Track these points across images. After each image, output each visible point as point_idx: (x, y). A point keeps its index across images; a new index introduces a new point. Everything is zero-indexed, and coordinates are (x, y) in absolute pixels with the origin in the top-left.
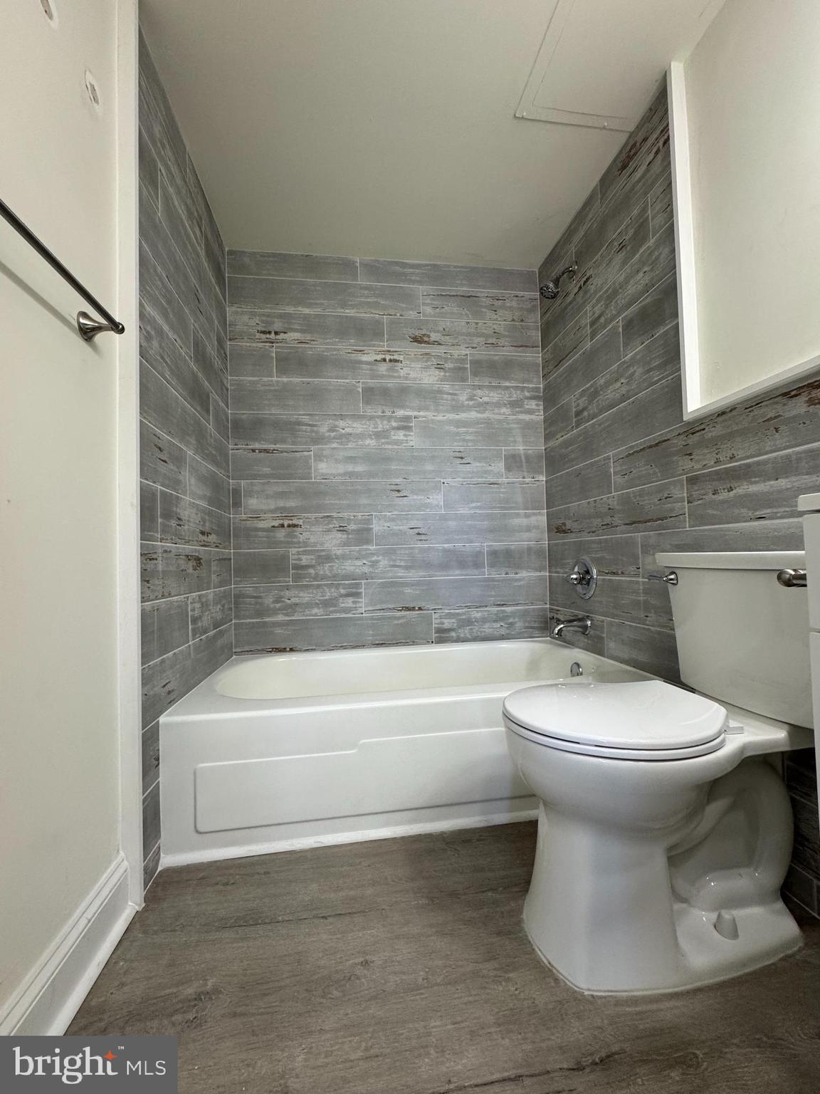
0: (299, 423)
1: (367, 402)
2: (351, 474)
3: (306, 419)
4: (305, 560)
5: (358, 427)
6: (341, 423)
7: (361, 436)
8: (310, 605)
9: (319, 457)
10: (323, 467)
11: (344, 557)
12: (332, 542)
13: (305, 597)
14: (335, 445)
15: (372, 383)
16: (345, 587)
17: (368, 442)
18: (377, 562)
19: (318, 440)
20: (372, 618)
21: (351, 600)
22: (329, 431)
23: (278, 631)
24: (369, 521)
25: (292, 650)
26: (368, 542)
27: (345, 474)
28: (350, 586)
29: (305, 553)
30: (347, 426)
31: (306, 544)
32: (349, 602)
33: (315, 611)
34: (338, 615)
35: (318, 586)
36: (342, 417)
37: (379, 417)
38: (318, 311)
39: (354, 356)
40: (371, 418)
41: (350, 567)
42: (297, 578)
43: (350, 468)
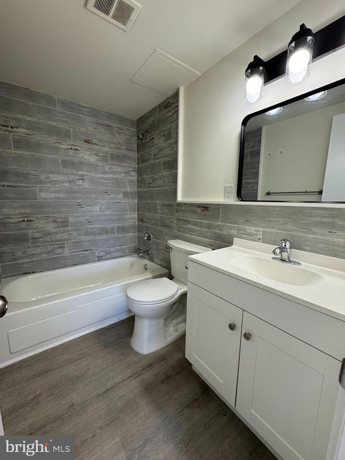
0: (29, 174)
1: (64, 167)
2: (58, 198)
3: (33, 172)
4: (37, 235)
5: (60, 178)
6: (52, 175)
7: (62, 182)
8: (41, 254)
9: (41, 190)
10: (44, 195)
11: (56, 233)
12: (50, 227)
13: (38, 250)
14: (48, 185)
15: (65, 158)
16: (57, 245)
17: (65, 184)
18: (72, 234)
19: (40, 182)
20: (70, 256)
21: (61, 249)
22: (46, 178)
23: (26, 265)
24: (67, 218)
25: (33, 272)
26: (67, 226)
27: (55, 198)
28: (60, 244)
29: (37, 232)
30: (54, 177)
31: (37, 228)
32: (60, 250)
33: (44, 255)
34: (55, 256)
35: (45, 246)
36: (52, 173)
37: (70, 174)
38: (36, 120)
39: (56, 145)
40: (66, 174)
41: (59, 236)
42: (33, 243)
43: (57, 195)
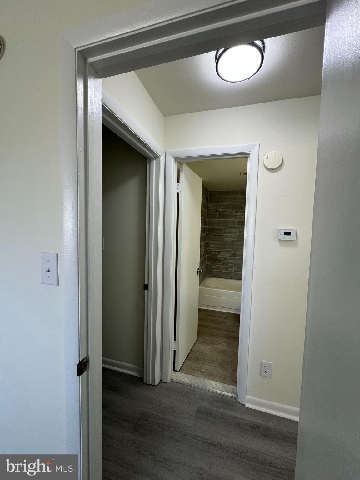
0: (222, 229)
1: (238, 224)
2: (233, 241)
3: (223, 228)
4: (221, 259)
5: (235, 230)
6: (231, 230)
7: (236, 232)
8: (221, 269)
9: (226, 237)
10: (227, 239)
11: (230, 259)
12: (228, 256)
13: (221, 267)
14: (229, 234)
15: (239, 220)
16: (230, 265)
17: (237, 234)
18: (237, 261)
19: (226, 233)
20: (235, 273)
21: (231, 268)
22: (229, 231)
23: (215, 273)
24: (236, 252)
25: (217, 277)
26: (236, 256)
27: (231, 241)
28: (231, 265)
29: (221, 257)
30: (233, 230)
31: (222, 255)
32: (230, 269)
33: (223, 270)
34: (228, 271)
35: (224, 265)
36: (232, 228)
37: (240, 228)
38: (228, 204)
39: (235, 214)
40: (239, 228)
41: (231, 261)
42: (219, 262)
43: (233, 239)
